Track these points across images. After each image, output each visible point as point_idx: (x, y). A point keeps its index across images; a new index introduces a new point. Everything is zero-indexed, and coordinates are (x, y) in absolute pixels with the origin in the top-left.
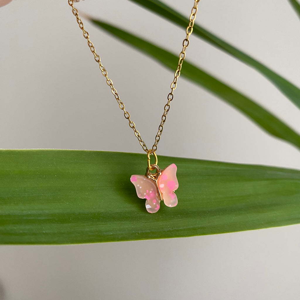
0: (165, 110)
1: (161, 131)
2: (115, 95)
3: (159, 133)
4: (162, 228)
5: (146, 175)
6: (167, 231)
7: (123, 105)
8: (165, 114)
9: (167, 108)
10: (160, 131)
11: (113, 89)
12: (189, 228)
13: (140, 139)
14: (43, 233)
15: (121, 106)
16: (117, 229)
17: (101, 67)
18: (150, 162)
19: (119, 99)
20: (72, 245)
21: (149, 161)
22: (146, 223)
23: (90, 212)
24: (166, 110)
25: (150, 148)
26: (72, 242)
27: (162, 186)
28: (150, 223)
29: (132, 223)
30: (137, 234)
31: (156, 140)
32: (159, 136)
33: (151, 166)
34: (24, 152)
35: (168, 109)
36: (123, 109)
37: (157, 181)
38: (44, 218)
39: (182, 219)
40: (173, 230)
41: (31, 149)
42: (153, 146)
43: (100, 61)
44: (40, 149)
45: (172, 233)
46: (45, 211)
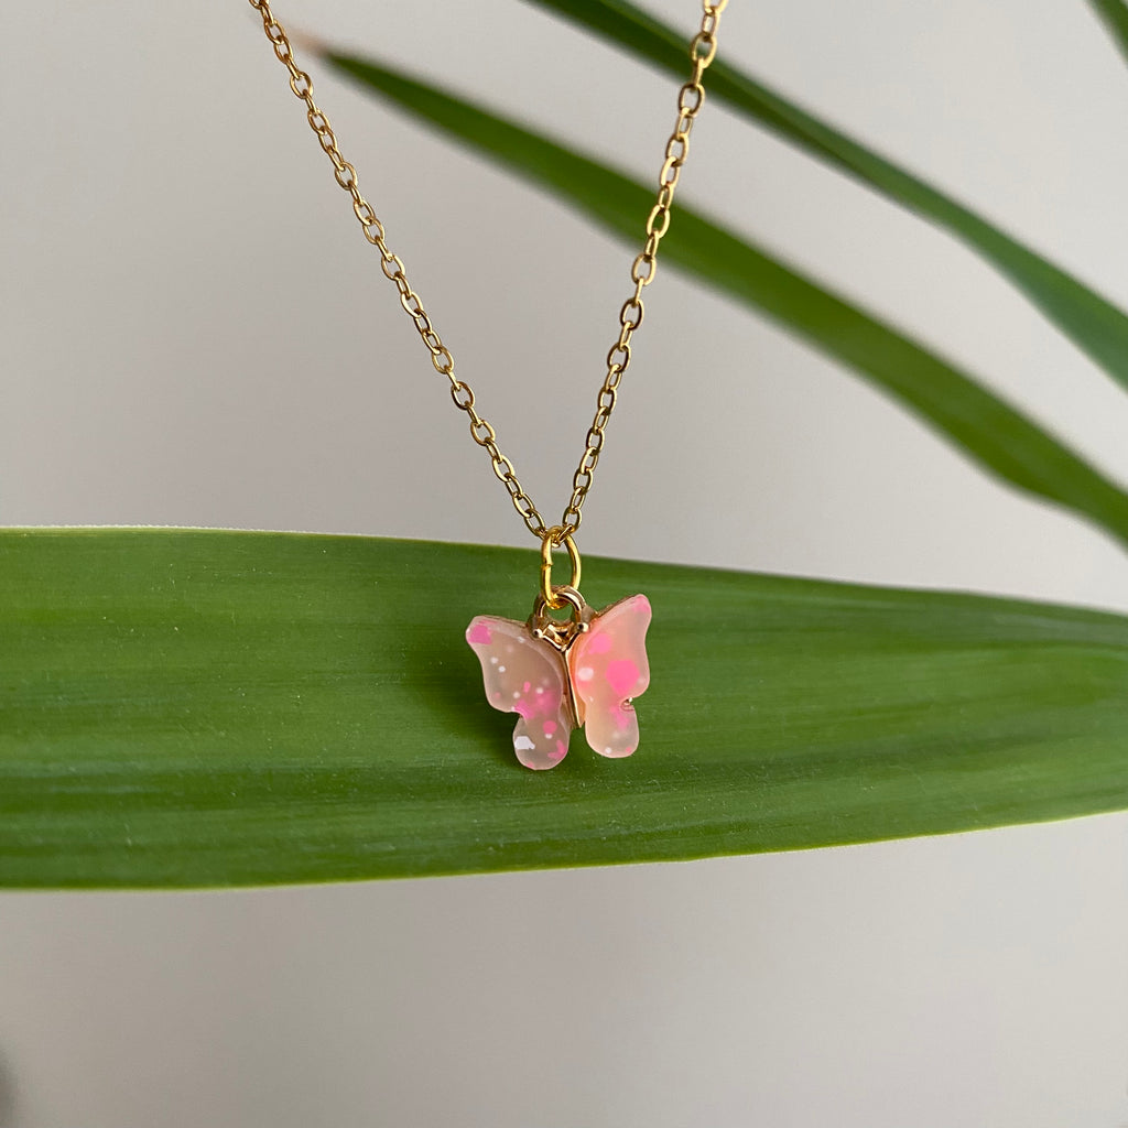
0: (610, 367)
1: (595, 453)
2: (414, 318)
3: (587, 460)
4: (589, 827)
5: (531, 624)
6: (609, 839)
7: (447, 355)
8: (612, 384)
9: (618, 357)
10: (590, 451)
11: (406, 293)
12: (692, 827)
13: (514, 489)
14: (126, 847)
15: (441, 361)
16: (412, 833)
17: (361, 206)
18: (551, 573)
19: (432, 332)
20: (237, 891)
21: (548, 571)
22: (526, 806)
23: (310, 769)
24: (615, 368)
25: (552, 521)
26: (239, 879)
27: (584, 674)
28: (542, 808)
29: (473, 809)
30: (491, 848)
31: (575, 489)
32: (586, 473)
33: (553, 591)
34: (51, 538)
35: (622, 364)
36: (445, 371)
37: (568, 652)
38: (128, 789)
39: (667, 793)
40: (630, 835)
41: (80, 526)
42: (567, 512)
43: (356, 183)
44: (117, 526)
45: (628, 843)
46: (133, 763)
